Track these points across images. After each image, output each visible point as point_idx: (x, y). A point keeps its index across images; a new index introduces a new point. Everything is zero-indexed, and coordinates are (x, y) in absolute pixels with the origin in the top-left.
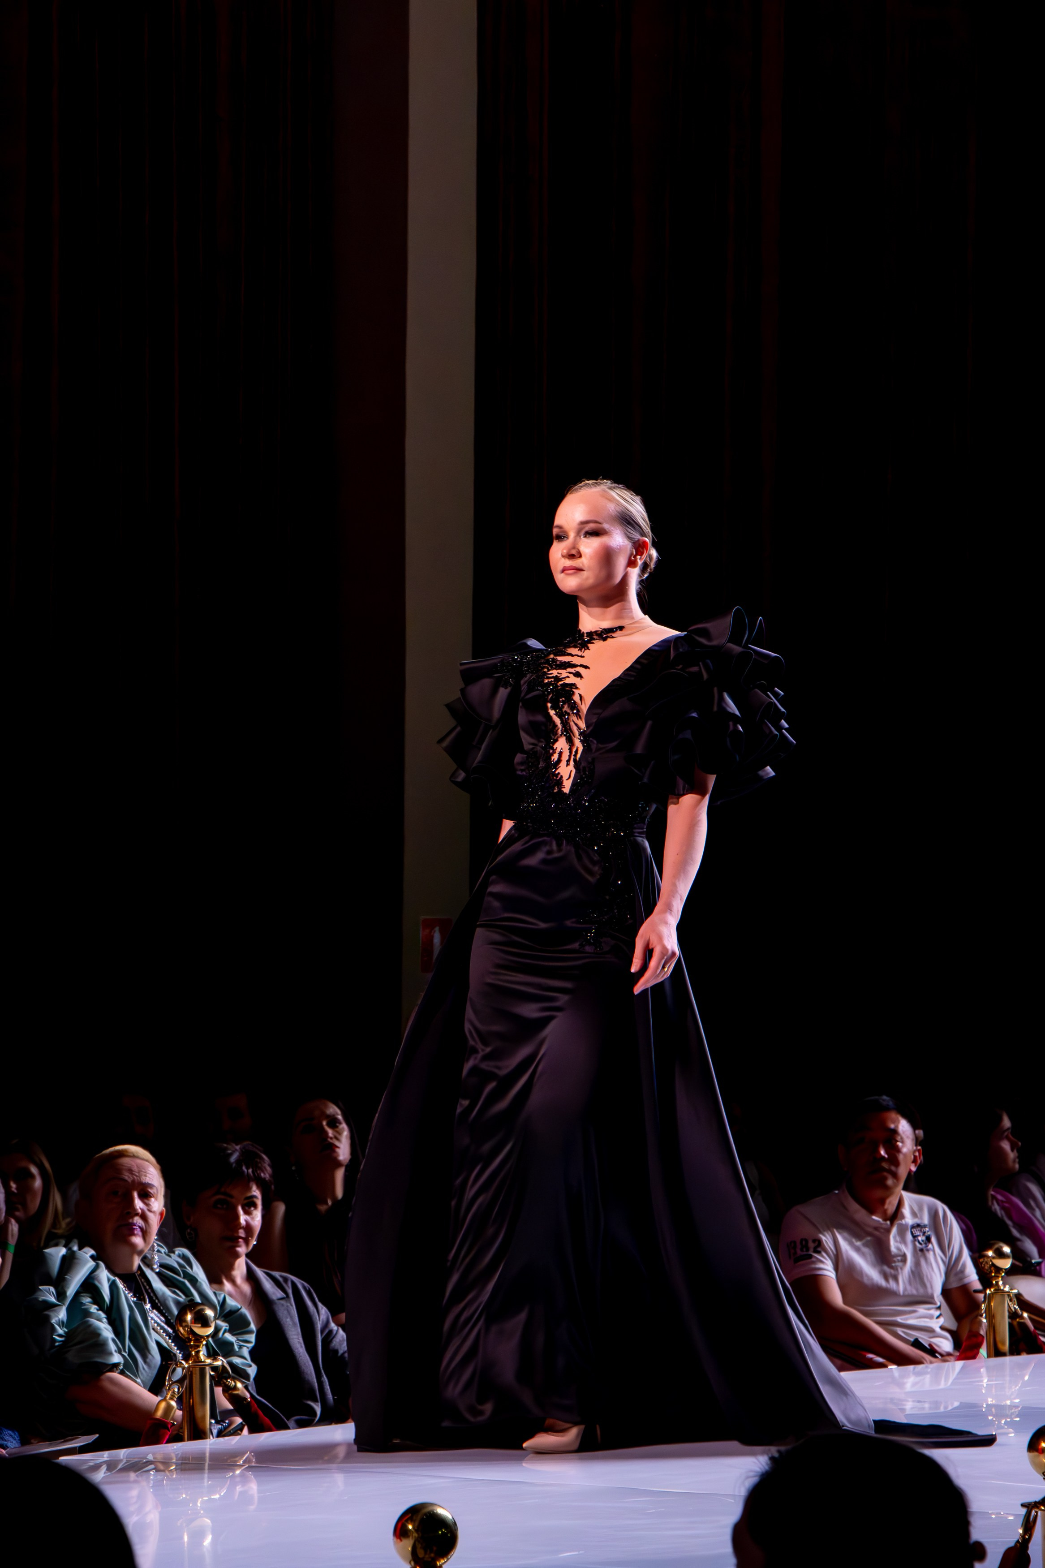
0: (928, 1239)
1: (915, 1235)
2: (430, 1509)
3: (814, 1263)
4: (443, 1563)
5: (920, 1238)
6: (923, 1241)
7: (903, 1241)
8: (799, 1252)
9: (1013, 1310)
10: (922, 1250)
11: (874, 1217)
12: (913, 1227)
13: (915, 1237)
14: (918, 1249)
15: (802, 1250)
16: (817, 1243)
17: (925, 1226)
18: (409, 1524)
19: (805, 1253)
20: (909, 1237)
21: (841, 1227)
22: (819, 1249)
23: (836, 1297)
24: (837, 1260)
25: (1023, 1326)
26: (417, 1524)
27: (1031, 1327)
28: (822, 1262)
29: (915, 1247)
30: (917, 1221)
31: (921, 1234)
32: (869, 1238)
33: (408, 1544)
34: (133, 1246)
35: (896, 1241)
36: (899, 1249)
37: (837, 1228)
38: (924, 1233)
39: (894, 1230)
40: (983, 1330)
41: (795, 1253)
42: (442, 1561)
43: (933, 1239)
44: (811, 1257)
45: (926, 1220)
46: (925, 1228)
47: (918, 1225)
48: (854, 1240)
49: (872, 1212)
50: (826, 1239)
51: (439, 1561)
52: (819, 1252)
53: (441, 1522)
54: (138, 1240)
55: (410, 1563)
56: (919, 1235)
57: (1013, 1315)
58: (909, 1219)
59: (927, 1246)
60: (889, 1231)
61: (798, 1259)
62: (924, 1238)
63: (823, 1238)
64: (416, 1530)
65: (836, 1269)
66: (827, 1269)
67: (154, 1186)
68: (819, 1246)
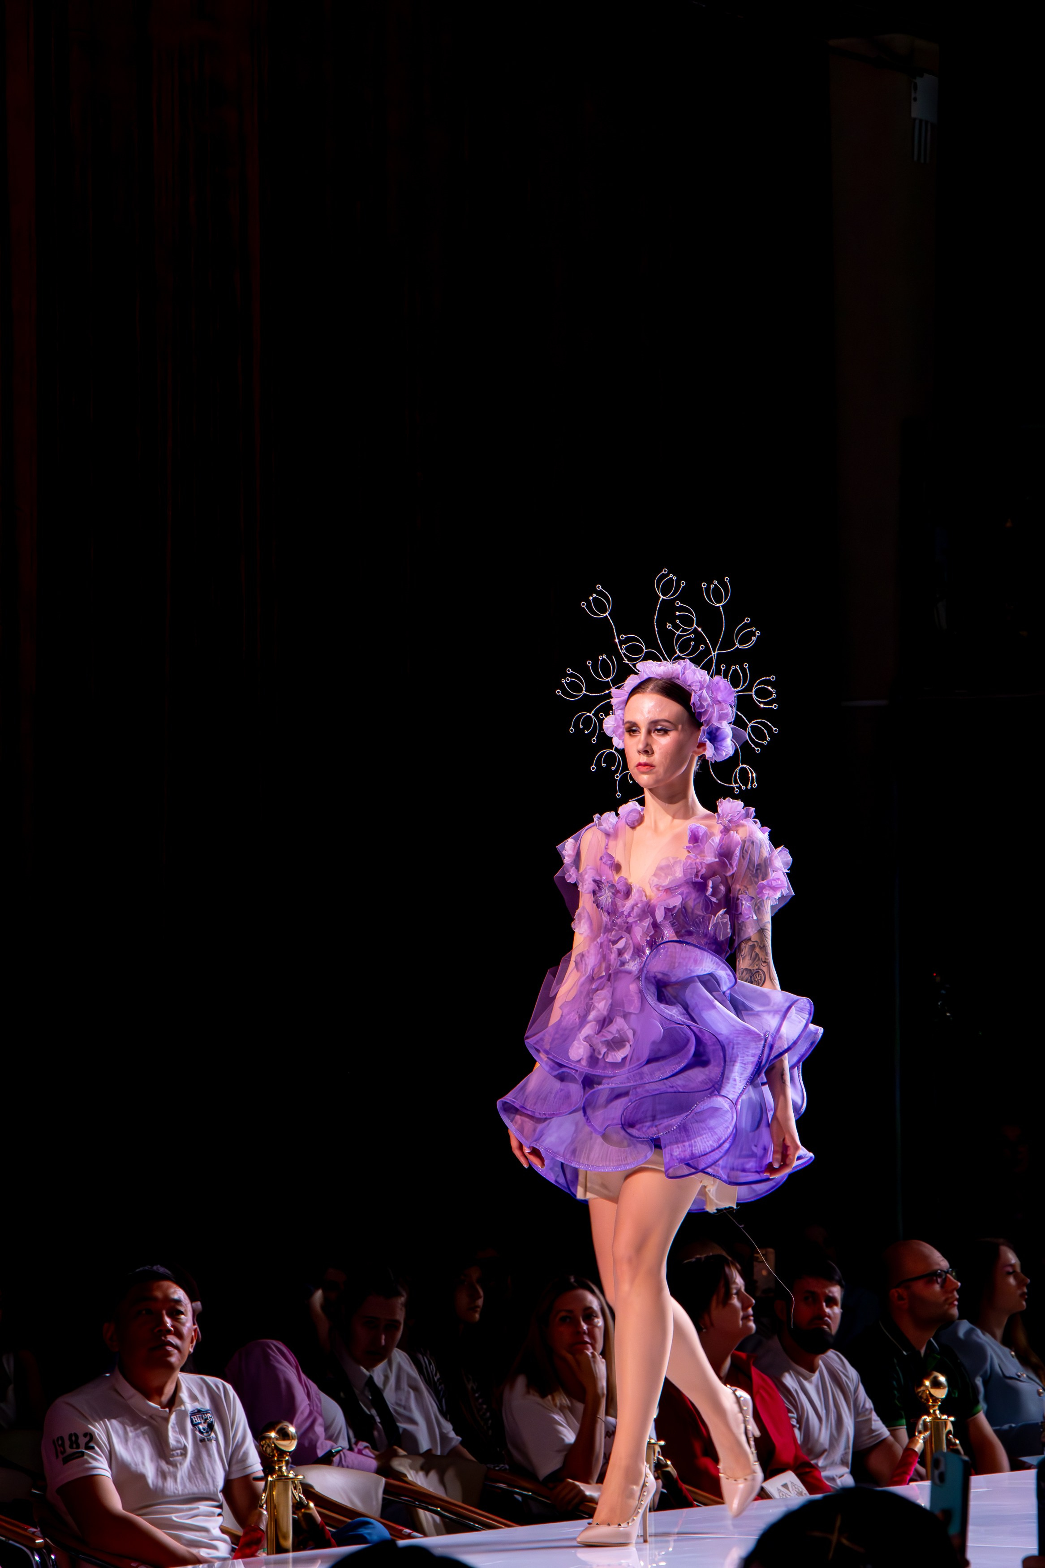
0: (211, 1427)
1: (195, 1422)
3: (86, 1461)
5: (201, 1427)
6: (204, 1429)
7: (183, 1432)
8: (68, 1450)
9: (298, 1500)
10: (202, 1440)
11: (152, 1405)
12: (193, 1414)
13: (194, 1425)
14: (198, 1439)
15: (71, 1447)
16: (89, 1437)
17: (207, 1412)
19: (74, 1450)
20: (189, 1426)
22: (90, 1444)
23: (114, 1500)
25: (309, 1517)
27: (319, 1519)
28: (95, 1460)
29: (194, 1436)
30: (197, 1406)
31: (203, 1421)
32: (147, 1428)
35: (174, 1431)
36: (178, 1441)
37: (110, 1418)
38: (206, 1419)
39: (173, 1417)
40: (263, 1525)
41: (62, 1452)
43: (217, 1427)
44: (83, 1454)
45: (207, 1405)
46: (207, 1413)
47: (199, 1411)
48: (128, 1431)
49: (149, 1398)
50: (98, 1431)
52: (91, 1449)
56: (200, 1423)
57: (298, 1506)
58: (189, 1406)
59: (209, 1435)
60: (167, 1420)
61: (68, 1459)
62: (205, 1426)
63: (95, 1430)
65: (112, 1468)
66: (102, 1468)
68: (91, 1441)
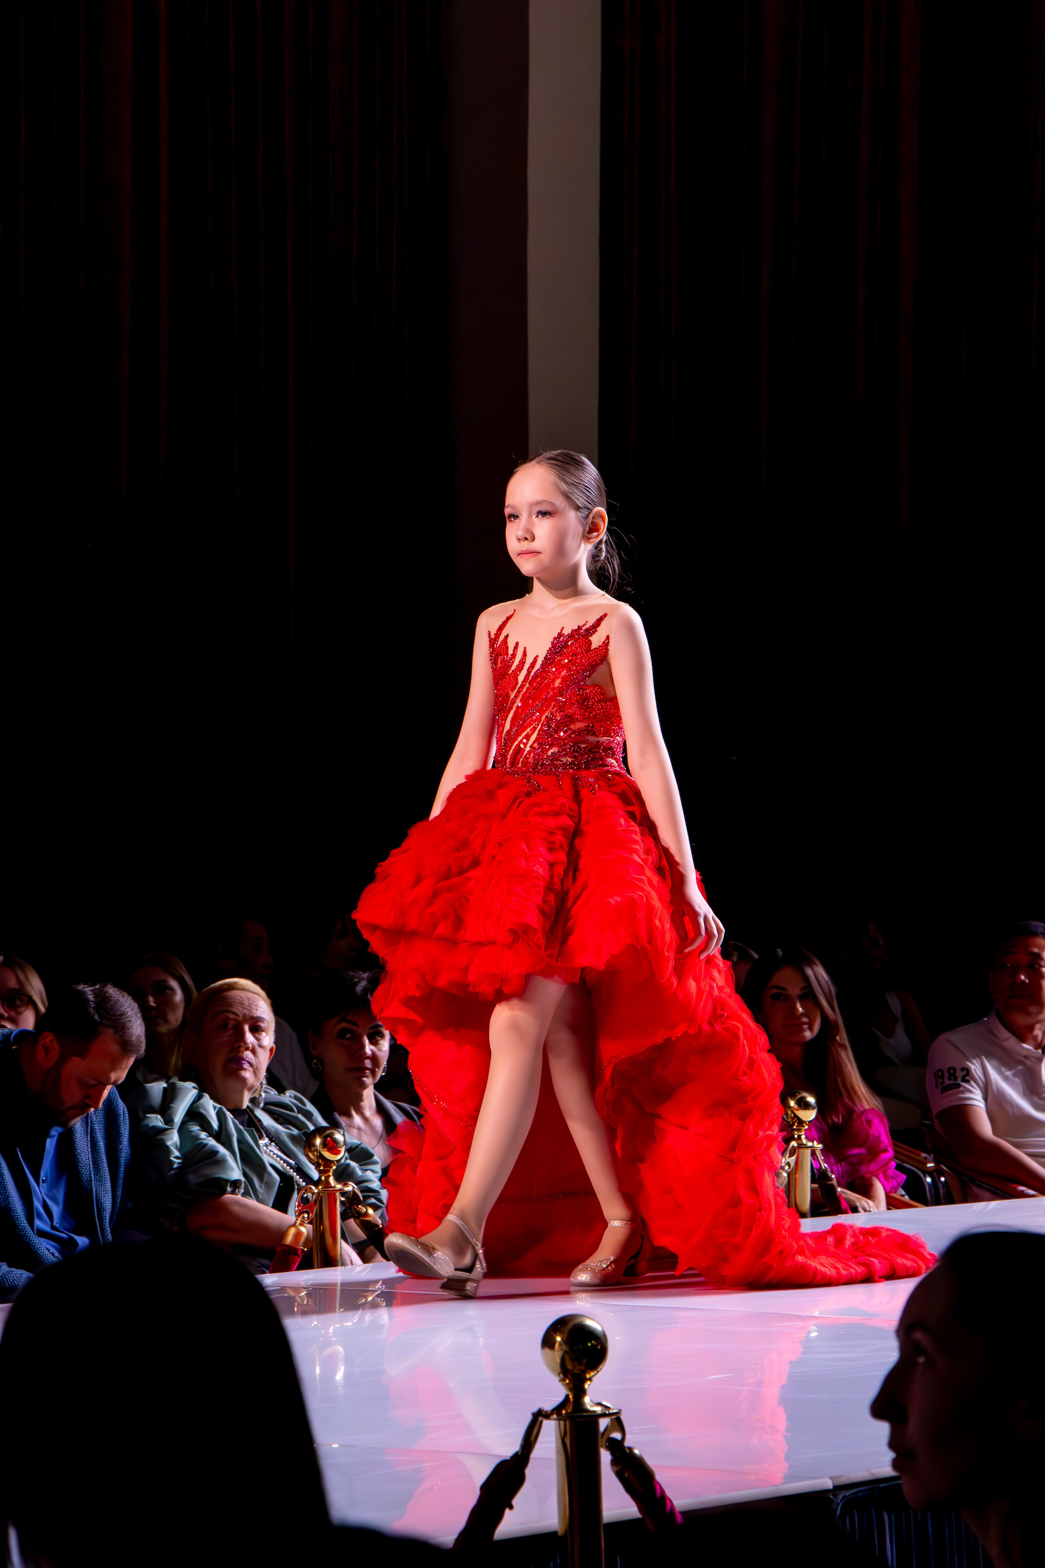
2: (578, 1320)
3: (963, 1092)
4: (593, 1376)
8: (947, 1082)
11: (1025, 1045)
15: (950, 1080)
16: (965, 1072)
18: (557, 1336)
19: (952, 1082)
21: (990, 1056)
22: (967, 1078)
23: (985, 1128)
24: (987, 1089)
26: (566, 1335)
28: (970, 1091)
32: (1020, 1067)
33: (556, 1355)
34: (244, 1080)
37: (986, 1057)
41: (942, 1083)
42: (592, 1374)
44: (959, 1086)
48: (1003, 1069)
49: (1023, 1040)
50: (975, 1067)
51: (589, 1374)
52: (967, 1082)
53: (590, 1334)
54: (248, 1074)
55: (559, 1374)
60: (1040, 1060)
61: (946, 1089)
63: (972, 1067)
64: (565, 1341)
65: (985, 1098)
66: (976, 1099)
67: (264, 1019)
68: (967, 1076)
